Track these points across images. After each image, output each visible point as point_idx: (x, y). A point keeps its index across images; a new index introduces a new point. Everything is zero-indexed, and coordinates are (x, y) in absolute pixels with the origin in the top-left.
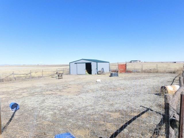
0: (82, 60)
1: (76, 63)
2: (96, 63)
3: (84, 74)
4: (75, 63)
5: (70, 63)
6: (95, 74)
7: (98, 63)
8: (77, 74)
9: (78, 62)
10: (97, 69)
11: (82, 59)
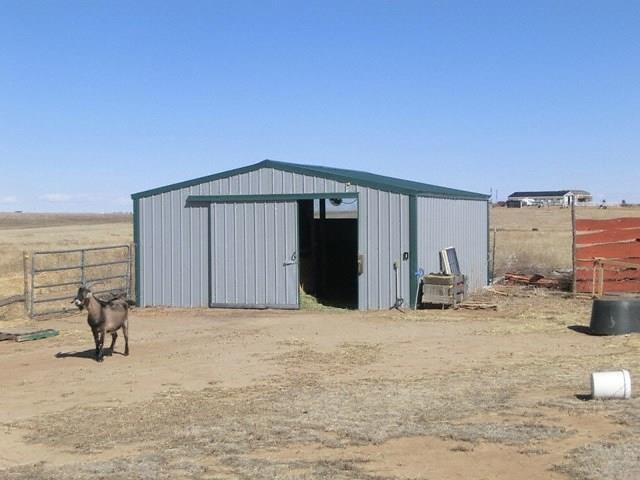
0: (263, 171)
1: (203, 202)
2: (405, 199)
3: (280, 301)
4: (193, 202)
5: (136, 197)
6: (396, 306)
7: (421, 201)
8: (210, 307)
9: (222, 193)
10: (411, 256)
11: (266, 164)
